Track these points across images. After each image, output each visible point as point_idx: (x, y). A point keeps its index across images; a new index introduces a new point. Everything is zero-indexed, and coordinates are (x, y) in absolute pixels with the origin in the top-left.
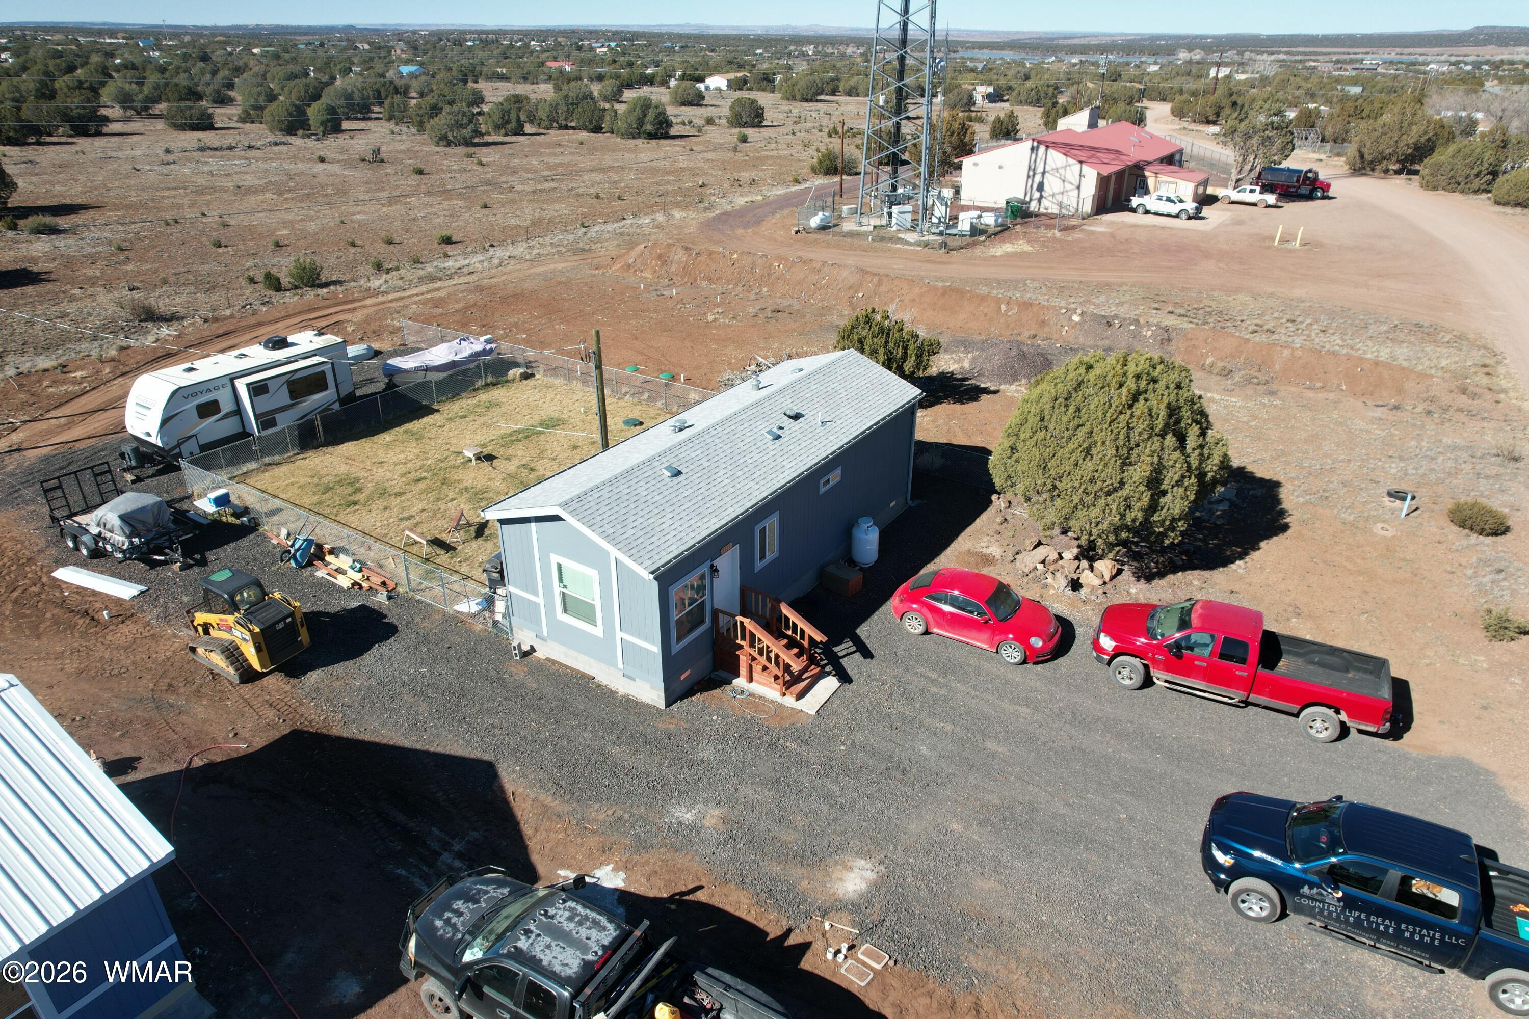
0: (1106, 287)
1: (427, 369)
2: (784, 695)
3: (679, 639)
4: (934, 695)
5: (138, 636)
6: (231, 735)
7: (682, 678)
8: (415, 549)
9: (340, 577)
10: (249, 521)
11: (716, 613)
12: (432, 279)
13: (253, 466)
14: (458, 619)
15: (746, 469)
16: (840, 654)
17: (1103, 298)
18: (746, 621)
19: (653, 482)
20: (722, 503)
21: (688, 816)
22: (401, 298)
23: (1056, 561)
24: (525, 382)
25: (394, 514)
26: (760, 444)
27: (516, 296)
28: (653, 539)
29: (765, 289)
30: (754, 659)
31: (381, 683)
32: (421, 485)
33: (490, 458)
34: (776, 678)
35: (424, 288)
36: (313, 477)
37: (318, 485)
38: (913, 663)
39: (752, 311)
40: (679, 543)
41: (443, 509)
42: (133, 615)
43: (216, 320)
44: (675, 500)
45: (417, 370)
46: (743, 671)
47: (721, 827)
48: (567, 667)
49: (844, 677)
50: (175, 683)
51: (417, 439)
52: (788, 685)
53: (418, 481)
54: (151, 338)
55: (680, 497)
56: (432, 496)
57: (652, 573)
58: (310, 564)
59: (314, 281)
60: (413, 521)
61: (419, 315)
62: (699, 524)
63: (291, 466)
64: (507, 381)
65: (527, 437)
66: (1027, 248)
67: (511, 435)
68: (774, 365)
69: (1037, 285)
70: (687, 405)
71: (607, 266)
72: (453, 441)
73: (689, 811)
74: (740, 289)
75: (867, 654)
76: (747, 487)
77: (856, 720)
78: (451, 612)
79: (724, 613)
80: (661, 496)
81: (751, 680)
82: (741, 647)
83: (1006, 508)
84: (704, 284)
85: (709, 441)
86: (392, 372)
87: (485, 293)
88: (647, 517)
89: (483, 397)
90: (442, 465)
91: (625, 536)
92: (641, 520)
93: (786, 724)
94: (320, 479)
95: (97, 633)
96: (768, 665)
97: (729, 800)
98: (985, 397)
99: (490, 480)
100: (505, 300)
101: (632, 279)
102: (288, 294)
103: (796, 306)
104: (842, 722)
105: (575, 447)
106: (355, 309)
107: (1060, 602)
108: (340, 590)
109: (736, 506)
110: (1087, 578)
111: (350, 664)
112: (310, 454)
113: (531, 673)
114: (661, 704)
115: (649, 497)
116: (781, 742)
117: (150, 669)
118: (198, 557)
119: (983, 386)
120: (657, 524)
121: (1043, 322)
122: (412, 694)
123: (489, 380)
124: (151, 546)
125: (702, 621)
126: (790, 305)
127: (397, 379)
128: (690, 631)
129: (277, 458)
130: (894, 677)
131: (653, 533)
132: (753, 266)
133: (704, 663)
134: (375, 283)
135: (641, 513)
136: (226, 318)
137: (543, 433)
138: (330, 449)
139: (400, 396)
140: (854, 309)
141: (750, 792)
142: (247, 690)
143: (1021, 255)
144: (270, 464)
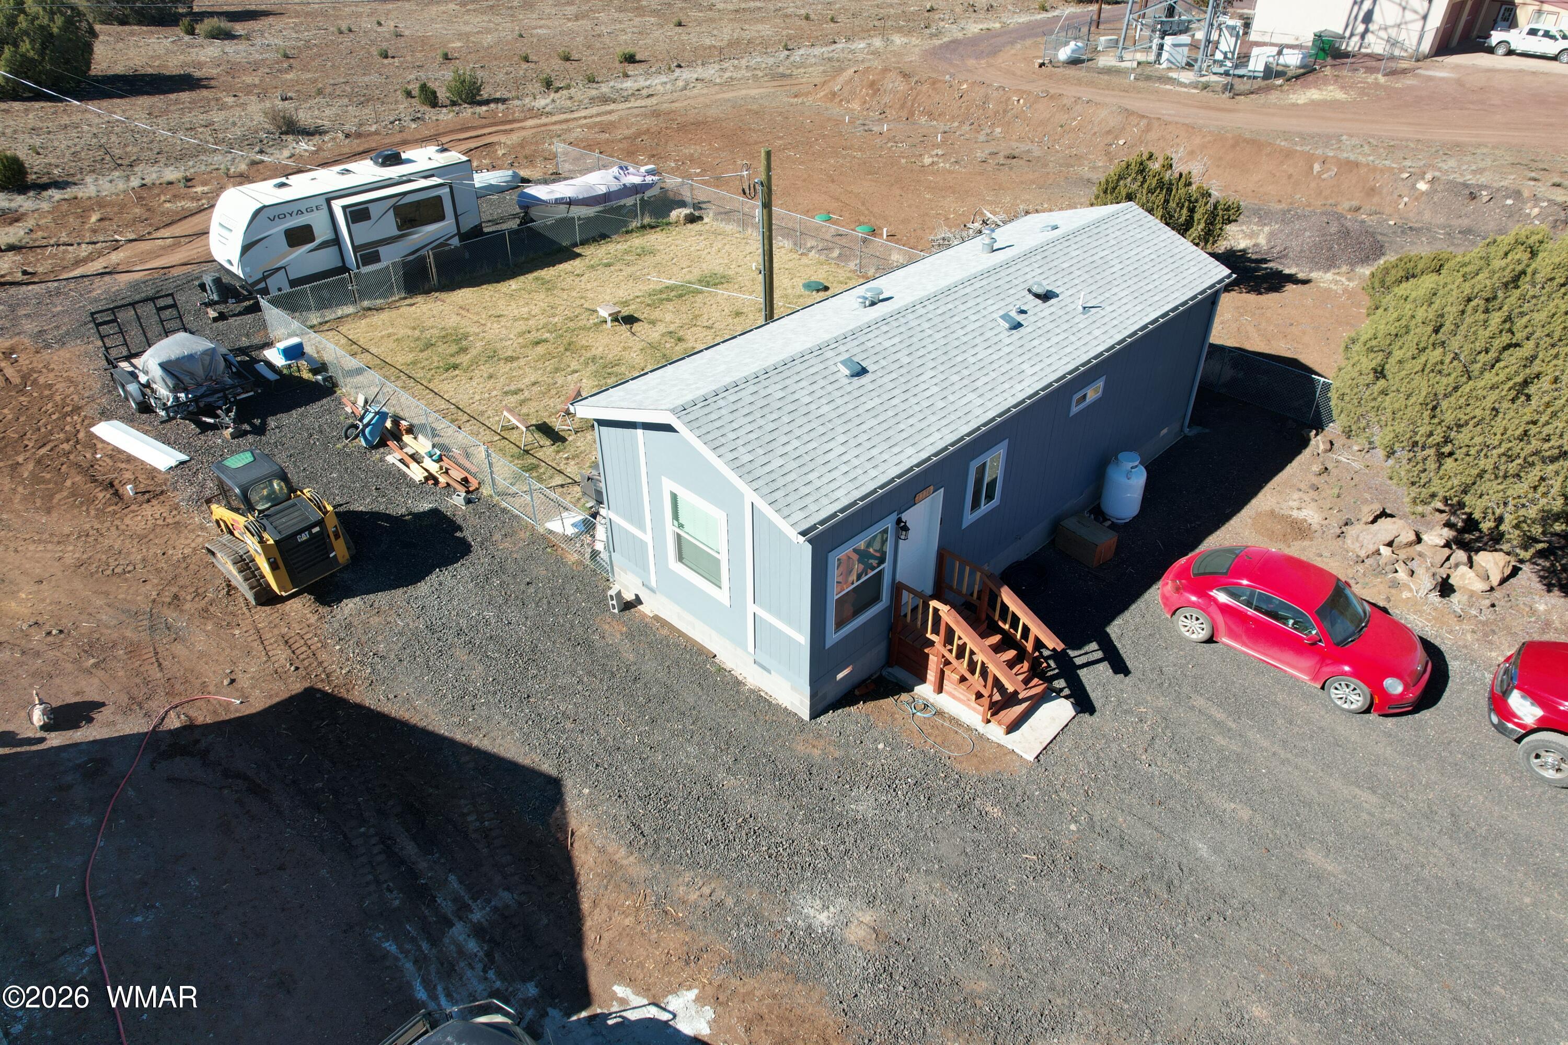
0: (1456, 149)
1: (571, 202)
2: (988, 721)
3: (840, 624)
4: (1220, 750)
5: (160, 522)
6: (226, 682)
7: (840, 676)
8: (513, 436)
9: (414, 465)
10: (325, 380)
11: (898, 588)
12: (605, 100)
13: (350, 309)
14: (548, 542)
15: (966, 372)
16: (1078, 661)
17: (1452, 163)
18: (944, 609)
19: (822, 383)
20: (923, 424)
21: (823, 917)
22: (567, 121)
23: (1410, 544)
24: (689, 226)
25: (499, 386)
26: (989, 334)
27: (697, 124)
28: (811, 476)
29: (998, 130)
30: (947, 663)
31: (430, 628)
32: (540, 349)
33: (630, 320)
34: (979, 696)
35: (594, 110)
36: (414, 328)
37: (418, 339)
38: (1186, 689)
39: (980, 155)
40: (851, 486)
41: (560, 382)
42: (162, 492)
43: (359, 135)
44: (852, 414)
45: (559, 202)
46: (931, 675)
47: (872, 947)
48: (681, 634)
49: (1084, 704)
50: (182, 594)
51: (548, 290)
52: (996, 709)
53: (538, 343)
54: (286, 153)
55: (861, 410)
56: (550, 365)
57: (803, 533)
58: (383, 443)
59: (474, 96)
60: (520, 397)
61: (582, 140)
62: (885, 456)
63: (394, 313)
64: (668, 224)
65: (681, 296)
66: (1340, 95)
67: (661, 292)
68: (1005, 223)
69: (1354, 141)
70: (886, 268)
71: (807, 94)
72: (590, 295)
73: (825, 907)
74: (966, 128)
75: (1120, 667)
76: (965, 400)
77: (1096, 779)
78: (541, 531)
79: (910, 590)
80: (832, 406)
81: (940, 689)
82: (931, 644)
83: (1326, 451)
84: (923, 119)
85: (912, 324)
86: (528, 204)
87: (661, 118)
88: (806, 438)
89: (637, 241)
90: (571, 324)
91: (768, 468)
92: (796, 443)
93: (987, 772)
94: (422, 332)
95: (115, 513)
96: (968, 675)
97: (888, 897)
98: (1290, 287)
99: (625, 349)
100: (682, 128)
101: (835, 110)
102: (444, 110)
103: (1037, 152)
104: (1074, 779)
105: (738, 314)
106: (512, 130)
107: (1419, 612)
108: (411, 483)
109: (945, 431)
110: (1462, 577)
111: (398, 594)
112: (420, 299)
113: (630, 636)
114: (805, 714)
115: (813, 407)
116: (978, 802)
117: (158, 571)
118: (257, 422)
119: (1287, 271)
120: (820, 451)
121: (1373, 189)
122: (466, 650)
123: (647, 220)
124: (202, 404)
125: (877, 598)
126: (1029, 151)
127: (534, 212)
128: (857, 612)
129: (379, 302)
130: (1158, 710)
131: (811, 466)
132: (986, 99)
133: (874, 656)
134: (541, 102)
135: (798, 432)
136: (371, 134)
137: (701, 292)
138: (443, 295)
139: (535, 235)
140: (1111, 160)
141: (923, 887)
142: (264, 614)
143: (1333, 105)
144: (370, 309)
